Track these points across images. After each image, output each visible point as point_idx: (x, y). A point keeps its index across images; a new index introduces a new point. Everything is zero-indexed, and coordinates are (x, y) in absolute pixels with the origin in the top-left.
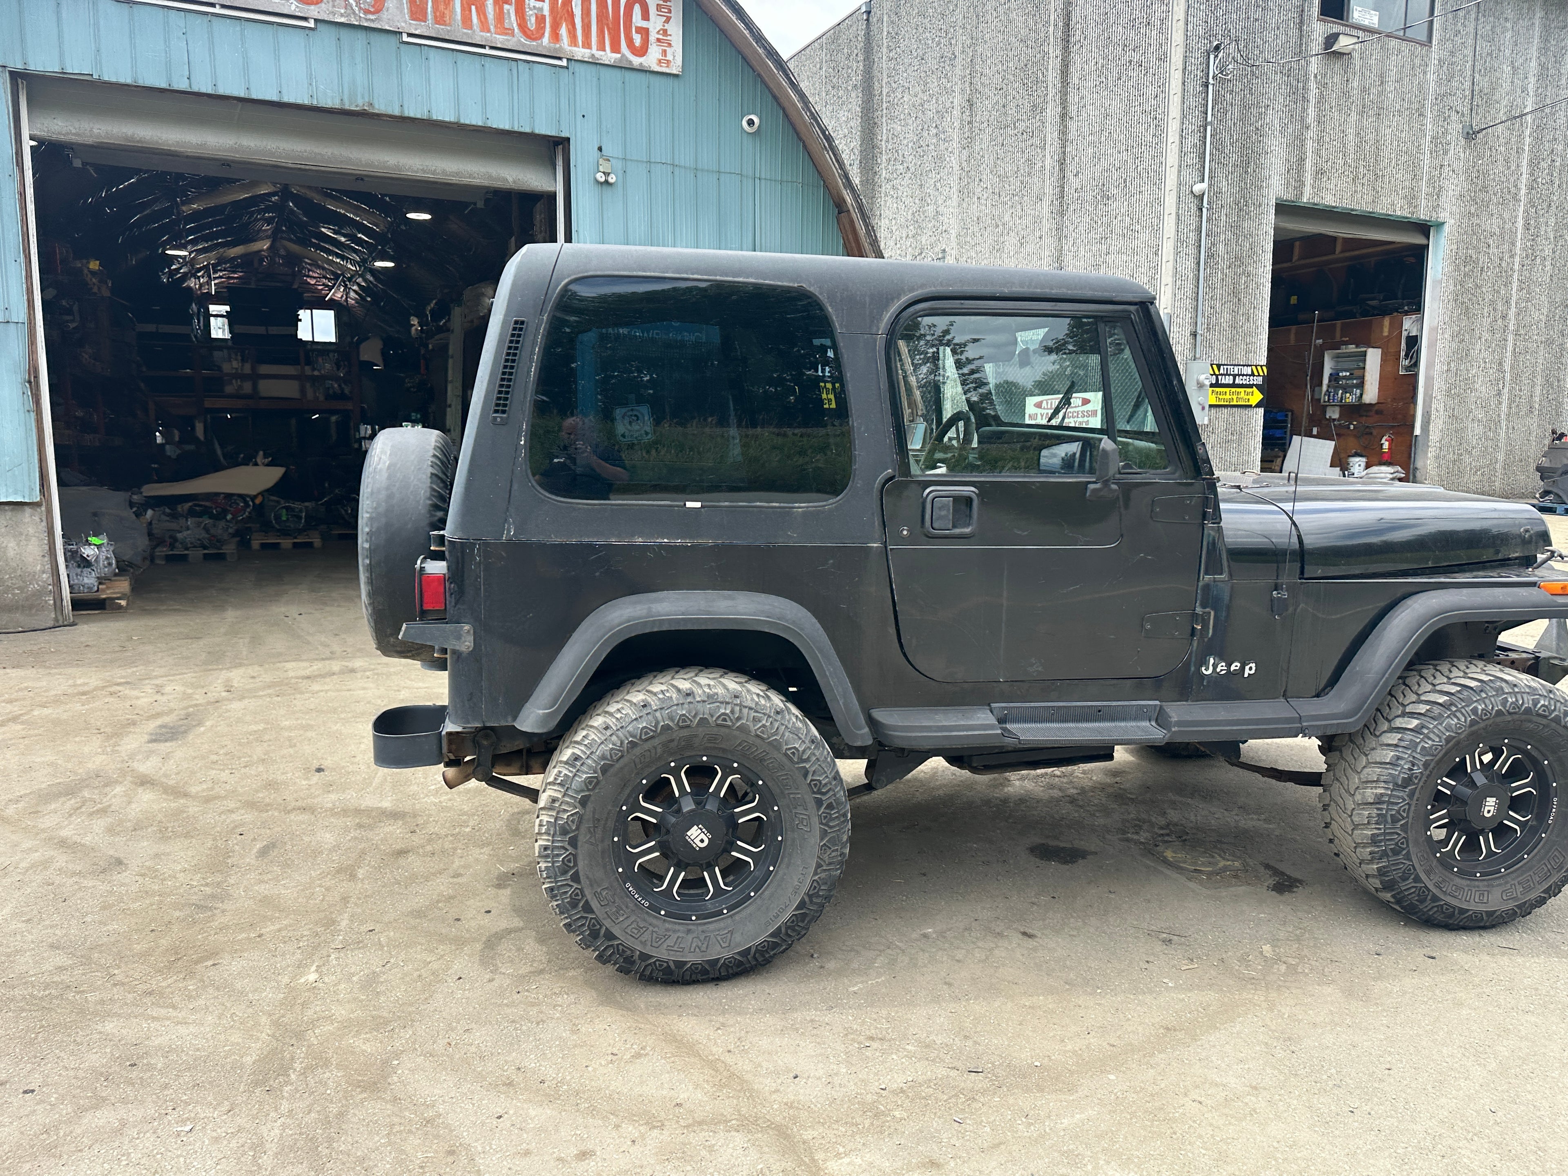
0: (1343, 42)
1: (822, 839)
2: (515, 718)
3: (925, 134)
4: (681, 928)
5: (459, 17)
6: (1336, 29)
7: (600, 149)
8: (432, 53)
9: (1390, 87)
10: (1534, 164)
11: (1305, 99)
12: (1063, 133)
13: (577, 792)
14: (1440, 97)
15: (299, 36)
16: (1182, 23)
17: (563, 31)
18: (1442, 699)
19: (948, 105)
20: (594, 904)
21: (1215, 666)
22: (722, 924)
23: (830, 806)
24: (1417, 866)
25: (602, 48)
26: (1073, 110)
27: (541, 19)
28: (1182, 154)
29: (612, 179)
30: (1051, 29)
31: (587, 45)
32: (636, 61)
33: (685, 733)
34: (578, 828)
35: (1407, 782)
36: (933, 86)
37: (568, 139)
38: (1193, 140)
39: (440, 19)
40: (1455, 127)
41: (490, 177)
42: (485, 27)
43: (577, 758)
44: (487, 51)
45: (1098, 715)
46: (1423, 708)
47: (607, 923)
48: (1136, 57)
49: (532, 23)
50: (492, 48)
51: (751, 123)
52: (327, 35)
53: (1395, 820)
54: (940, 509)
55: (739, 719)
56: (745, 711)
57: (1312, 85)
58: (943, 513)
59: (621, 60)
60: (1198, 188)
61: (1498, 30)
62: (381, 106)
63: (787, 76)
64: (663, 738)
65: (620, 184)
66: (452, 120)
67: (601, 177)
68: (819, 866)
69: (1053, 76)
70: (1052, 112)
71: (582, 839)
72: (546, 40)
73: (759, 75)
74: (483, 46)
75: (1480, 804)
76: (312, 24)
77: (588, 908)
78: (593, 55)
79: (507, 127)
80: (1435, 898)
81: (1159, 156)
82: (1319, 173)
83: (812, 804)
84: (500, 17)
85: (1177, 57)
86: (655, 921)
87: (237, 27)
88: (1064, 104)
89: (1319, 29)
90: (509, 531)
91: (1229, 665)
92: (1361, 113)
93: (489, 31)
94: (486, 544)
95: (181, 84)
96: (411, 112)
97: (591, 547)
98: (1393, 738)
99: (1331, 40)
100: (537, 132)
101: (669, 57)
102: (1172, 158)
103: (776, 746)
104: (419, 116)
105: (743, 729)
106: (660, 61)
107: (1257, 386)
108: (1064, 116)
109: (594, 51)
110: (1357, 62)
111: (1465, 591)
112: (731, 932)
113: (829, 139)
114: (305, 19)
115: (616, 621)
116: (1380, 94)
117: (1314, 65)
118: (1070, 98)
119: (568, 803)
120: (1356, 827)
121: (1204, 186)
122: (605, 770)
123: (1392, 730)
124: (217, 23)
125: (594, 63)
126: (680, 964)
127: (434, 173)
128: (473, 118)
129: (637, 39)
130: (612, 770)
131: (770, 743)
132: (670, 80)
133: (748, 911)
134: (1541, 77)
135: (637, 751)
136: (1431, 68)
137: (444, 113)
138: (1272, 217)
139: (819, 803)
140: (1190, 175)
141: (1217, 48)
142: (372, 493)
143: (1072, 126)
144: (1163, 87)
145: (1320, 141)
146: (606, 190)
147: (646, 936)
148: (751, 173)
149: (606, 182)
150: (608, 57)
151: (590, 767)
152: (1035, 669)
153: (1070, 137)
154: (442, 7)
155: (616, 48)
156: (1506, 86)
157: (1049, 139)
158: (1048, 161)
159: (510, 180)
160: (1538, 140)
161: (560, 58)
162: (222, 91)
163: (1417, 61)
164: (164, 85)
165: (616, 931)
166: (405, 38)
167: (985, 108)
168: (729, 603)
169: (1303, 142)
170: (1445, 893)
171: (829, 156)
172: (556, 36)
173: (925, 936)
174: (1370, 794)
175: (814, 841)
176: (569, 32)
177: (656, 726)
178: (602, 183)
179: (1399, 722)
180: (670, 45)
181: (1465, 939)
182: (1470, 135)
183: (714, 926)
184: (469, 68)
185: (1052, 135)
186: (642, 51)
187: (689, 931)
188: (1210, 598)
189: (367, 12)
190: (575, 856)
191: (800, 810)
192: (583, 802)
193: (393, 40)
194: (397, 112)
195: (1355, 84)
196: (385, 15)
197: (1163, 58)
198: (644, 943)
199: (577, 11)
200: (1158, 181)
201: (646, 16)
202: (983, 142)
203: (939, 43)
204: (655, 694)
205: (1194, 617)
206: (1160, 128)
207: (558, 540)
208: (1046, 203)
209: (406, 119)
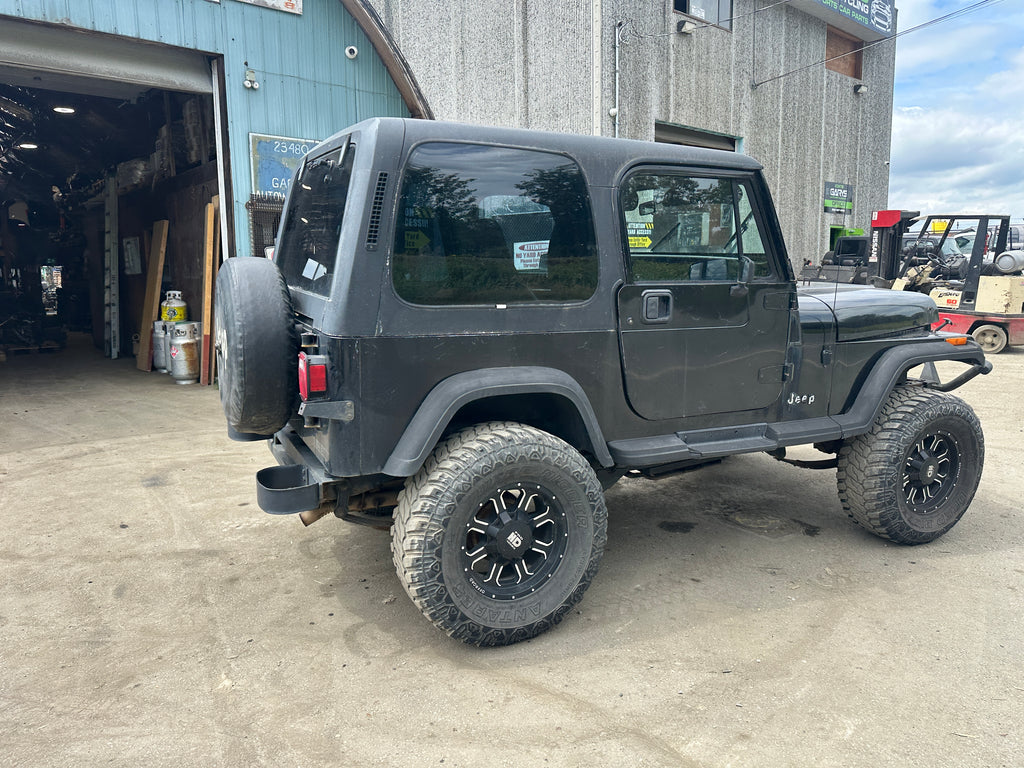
0: (688, 27)
1: (595, 532)
2: (383, 467)
3: (431, 69)
4: (507, 605)
6: (683, 18)
7: (246, 64)
9: (712, 55)
10: (785, 105)
11: (668, 60)
12: (526, 72)
13: (440, 516)
14: (738, 63)
16: (599, 8)
18: (910, 410)
19: (447, 50)
20: (453, 596)
21: (794, 399)
22: (532, 599)
23: (599, 510)
26: (531, 58)
28: (603, 90)
29: (256, 86)
30: (515, 5)
32: (270, 2)
33: (510, 467)
34: (442, 543)
35: (897, 460)
36: (436, 36)
37: (223, 55)
38: (609, 81)
40: (746, 82)
41: (162, 80)
43: (438, 492)
45: (736, 434)
46: (900, 416)
47: (462, 609)
48: (571, 27)
51: (352, 51)
53: (890, 484)
54: (652, 305)
55: (544, 454)
56: (547, 448)
57: (672, 51)
58: (653, 307)
59: (259, 1)
60: (613, 111)
61: (765, 25)
62: (76, 22)
63: (377, 21)
64: (496, 473)
65: (262, 90)
66: (134, 35)
67: (248, 84)
68: (593, 551)
69: (517, 36)
70: (518, 59)
71: (444, 551)
73: (356, 19)
75: (927, 469)
77: (449, 600)
79: (176, 44)
80: (909, 528)
81: (589, 90)
82: (678, 105)
83: (588, 509)
85: (597, 28)
86: (489, 603)
88: (526, 54)
89: (674, 17)
90: (379, 330)
91: (801, 398)
92: (698, 70)
94: (363, 340)
96: (101, 27)
97: (435, 338)
98: (886, 435)
99: (681, 25)
100: (199, 48)
101: (294, 2)
102: (597, 92)
103: (566, 471)
104: (108, 32)
105: (547, 461)
106: (287, 4)
107: (649, 236)
108: (526, 62)
110: (695, 40)
111: (914, 345)
112: (539, 604)
113: (406, 65)
115: (459, 392)
116: (707, 59)
117: (672, 40)
118: (529, 51)
119: (435, 526)
120: (866, 490)
121: (616, 110)
122: (459, 499)
123: (883, 430)
125: (240, 2)
126: (509, 631)
127: (118, 75)
128: (150, 35)
130: (464, 499)
131: (563, 470)
132: (295, 18)
133: (548, 587)
134: (787, 55)
135: (481, 483)
136: (733, 46)
137: (127, 30)
138: (654, 131)
139: (593, 507)
140: (608, 103)
141: (620, 24)
142: (241, 306)
143: (532, 69)
144: (589, 46)
145: (677, 85)
146: (253, 94)
147: (486, 615)
148: (352, 87)
149: (252, 87)
151: (448, 498)
152: (703, 408)
153: (531, 75)
156: (770, 60)
157: (516, 76)
158: (517, 91)
159: (178, 83)
160: (787, 91)
163: (725, 41)
165: (468, 614)
167: (473, 53)
168: (529, 375)
169: (668, 85)
170: (913, 524)
171: (407, 77)
173: (638, 589)
174: (875, 469)
175: (590, 534)
177: (492, 464)
178: (248, 89)
179: (887, 425)
181: (921, 550)
182: (754, 87)
183: (527, 600)
185: (518, 74)
187: (512, 607)
188: (793, 356)
190: (440, 564)
191: (580, 514)
192: (445, 524)
194: (90, 27)
195: (694, 52)
197: (588, 29)
198: (485, 620)
200: (589, 105)
202: (472, 76)
203: (438, 10)
204: (487, 442)
205: (785, 369)
206: (588, 73)
207: (411, 335)
208: (517, 118)
209: (99, 32)
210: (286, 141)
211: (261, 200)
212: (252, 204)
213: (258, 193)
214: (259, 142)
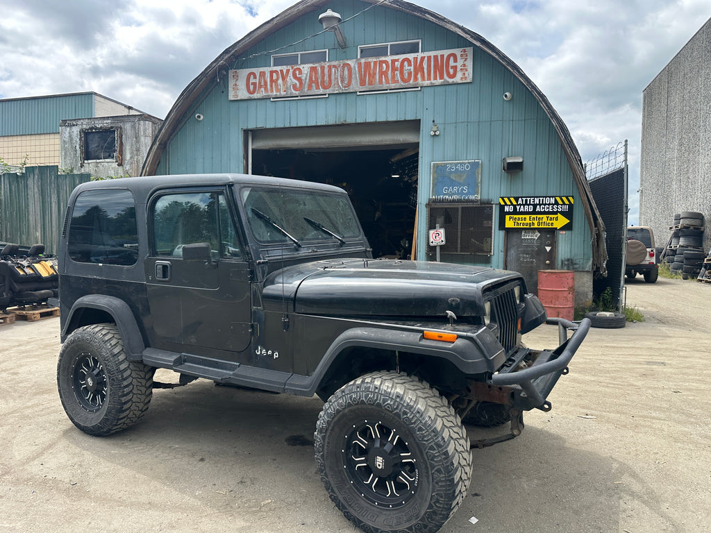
5: (378, 81)
7: (434, 121)
8: (368, 97)
15: (323, 101)
17: (419, 76)
21: (261, 352)
24: (332, 483)
25: (435, 79)
27: (410, 74)
29: (437, 133)
31: (429, 79)
32: (451, 81)
37: (420, 120)
39: (370, 83)
42: (387, 82)
44: (388, 91)
49: (406, 76)
50: (390, 90)
51: (506, 96)
52: (333, 98)
54: (159, 269)
59: (443, 82)
62: (349, 121)
65: (442, 133)
66: (374, 121)
67: (432, 133)
72: (411, 82)
74: (387, 90)
76: (327, 96)
78: (431, 83)
79: (395, 120)
84: (393, 76)
87: (304, 102)
91: (267, 351)
93: (389, 83)
95: (287, 125)
96: (359, 120)
100: (407, 119)
101: (466, 75)
104: (362, 122)
106: (462, 78)
109: (433, 81)
113: (543, 96)
114: (325, 95)
124: (299, 103)
125: (433, 86)
127: (373, 142)
128: (381, 118)
129: (451, 71)
132: (467, 86)
137: (371, 119)
146: (436, 138)
148: (507, 119)
149: (435, 134)
150: (439, 81)
154: (371, 79)
155: (442, 77)
159: (401, 140)
161: (418, 87)
162: (299, 125)
164: (282, 126)
166: (358, 94)
170: (350, 505)
172: (416, 79)
176: (421, 76)
178: (433, 136)
180: (467, 70)
184: (382, 100)
186: (454, 76)
188: (256, 317)
189: (345, 87)
193: (354, 95)
194: (354, 122)
196: (351, 87)
199: (425, 66)
201: (455, 61)
207: (74, 275)
209: (358, 124)
210: (454, 163)
211: (435, 201)
212: (428, 204)
213: (434, 197)
214: (436, 166)
